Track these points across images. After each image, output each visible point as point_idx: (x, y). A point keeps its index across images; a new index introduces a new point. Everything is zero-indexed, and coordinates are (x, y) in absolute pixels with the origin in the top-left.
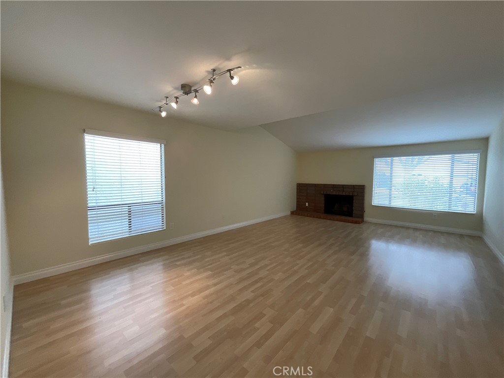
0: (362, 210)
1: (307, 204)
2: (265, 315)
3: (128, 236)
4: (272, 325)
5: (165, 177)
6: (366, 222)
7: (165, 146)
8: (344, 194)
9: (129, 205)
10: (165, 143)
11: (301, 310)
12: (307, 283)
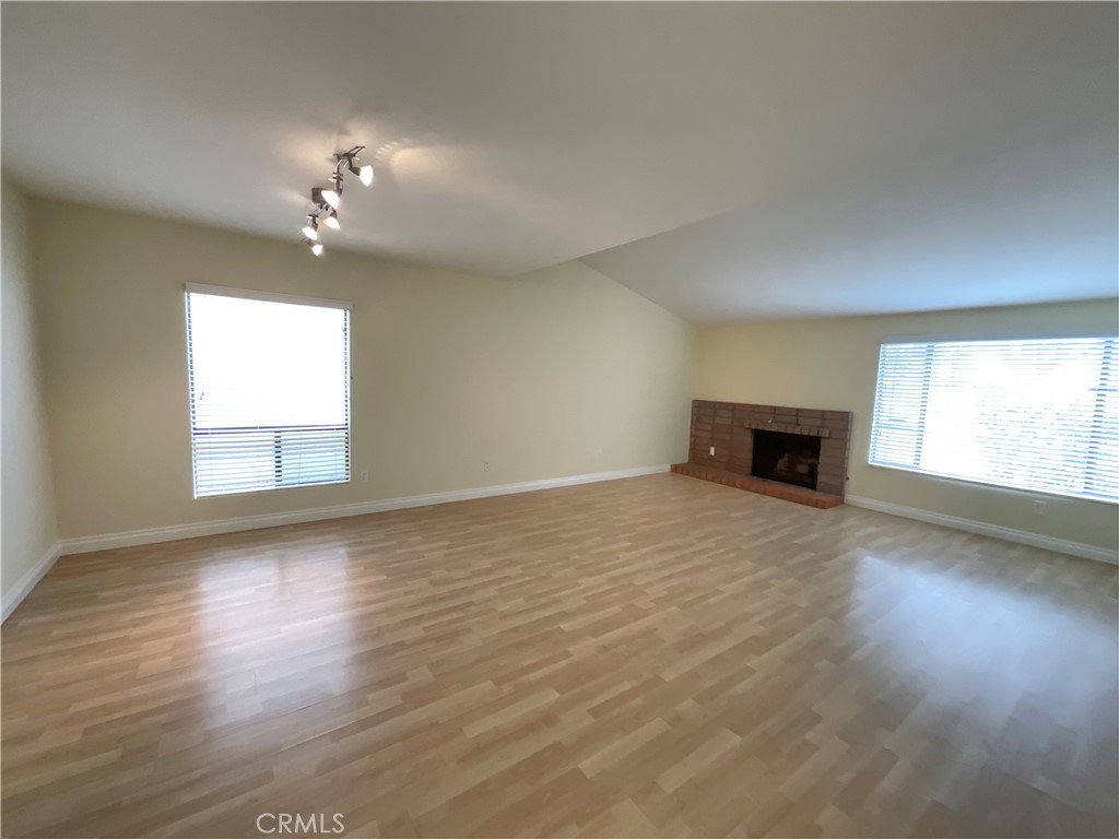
0: (841, 475)
1: (712, 451)
2: (406, 679)
3: (274, 487)
4: (400, 702)
5: (351, 378)
6: (849, 505)
7: (351, 313)
8: (797, 432)
9: (278, 430)
10: (352, 308)
11: (490, 683)
12: (560, 628)
